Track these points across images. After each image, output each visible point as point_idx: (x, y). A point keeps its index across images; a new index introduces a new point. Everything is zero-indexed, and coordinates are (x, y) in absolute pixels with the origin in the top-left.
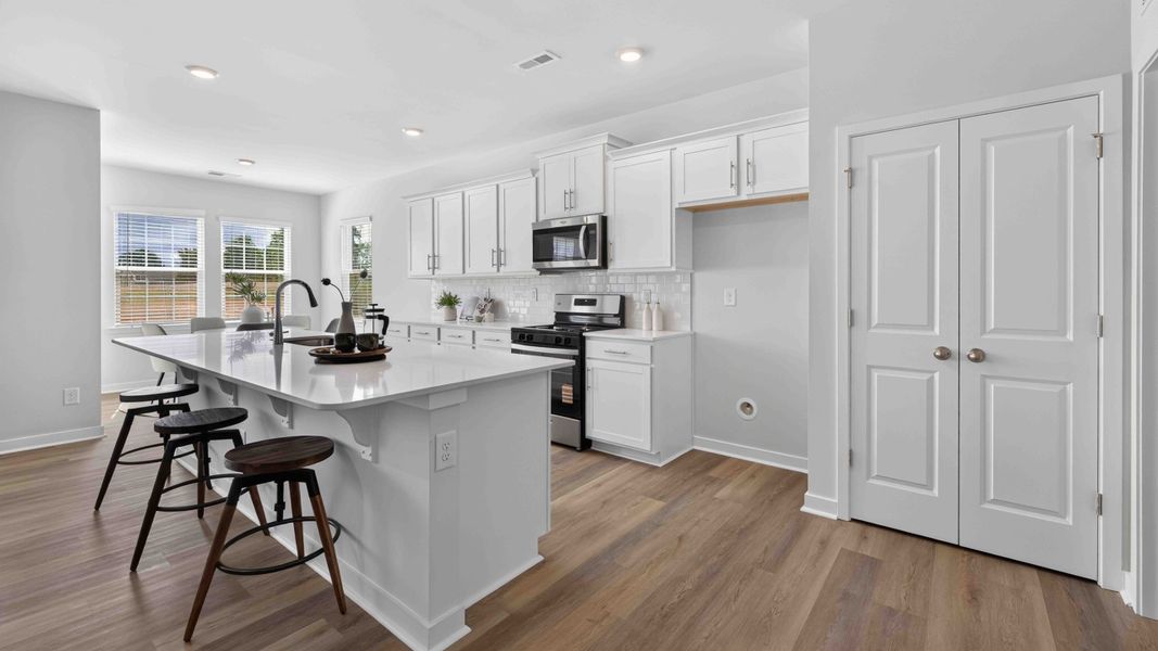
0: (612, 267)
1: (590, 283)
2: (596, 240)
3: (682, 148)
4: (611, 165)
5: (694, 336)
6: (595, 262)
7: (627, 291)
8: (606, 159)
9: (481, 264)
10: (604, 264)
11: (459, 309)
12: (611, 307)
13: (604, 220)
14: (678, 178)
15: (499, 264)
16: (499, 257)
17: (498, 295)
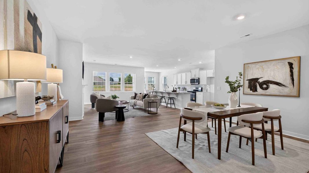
0: (200, 84)
1: (197, 86)
2: (198, 81)
3: (208, 71)
4: (200, 72)
5: (210, 92)
6: (198, 83)
7: (202, 87)
8: (199, 71)
9: (184, 83)
10: (199, 84)
11: (180, 89)
12: (200, 89)
13: (199, 78)
14: (207, 75)
15: (186, 83)
16: (186, 82)
17: (185, 87)
